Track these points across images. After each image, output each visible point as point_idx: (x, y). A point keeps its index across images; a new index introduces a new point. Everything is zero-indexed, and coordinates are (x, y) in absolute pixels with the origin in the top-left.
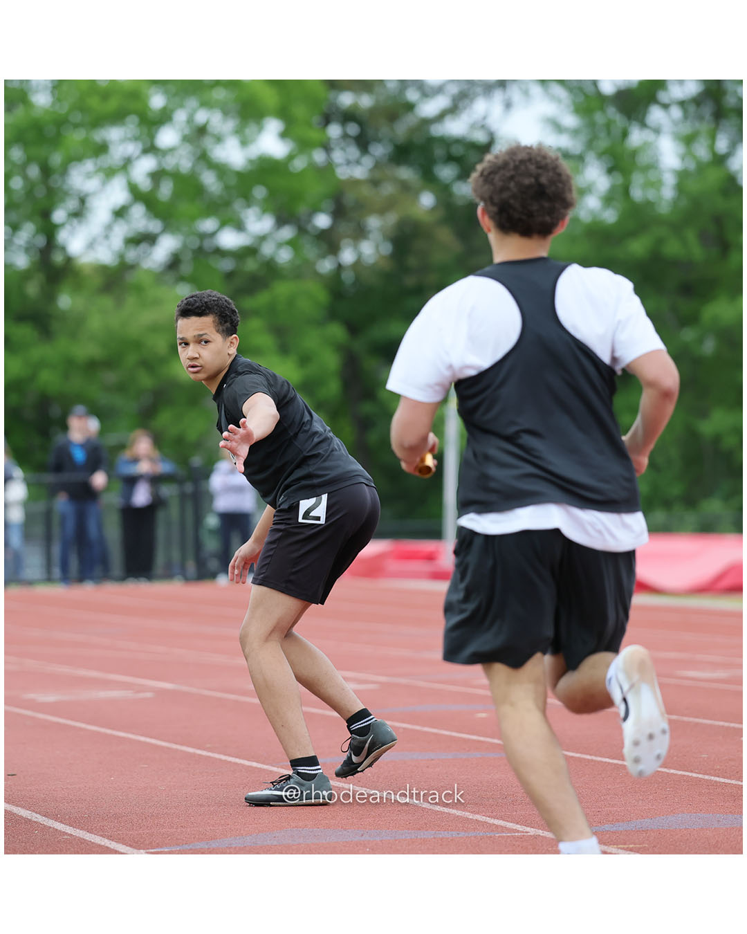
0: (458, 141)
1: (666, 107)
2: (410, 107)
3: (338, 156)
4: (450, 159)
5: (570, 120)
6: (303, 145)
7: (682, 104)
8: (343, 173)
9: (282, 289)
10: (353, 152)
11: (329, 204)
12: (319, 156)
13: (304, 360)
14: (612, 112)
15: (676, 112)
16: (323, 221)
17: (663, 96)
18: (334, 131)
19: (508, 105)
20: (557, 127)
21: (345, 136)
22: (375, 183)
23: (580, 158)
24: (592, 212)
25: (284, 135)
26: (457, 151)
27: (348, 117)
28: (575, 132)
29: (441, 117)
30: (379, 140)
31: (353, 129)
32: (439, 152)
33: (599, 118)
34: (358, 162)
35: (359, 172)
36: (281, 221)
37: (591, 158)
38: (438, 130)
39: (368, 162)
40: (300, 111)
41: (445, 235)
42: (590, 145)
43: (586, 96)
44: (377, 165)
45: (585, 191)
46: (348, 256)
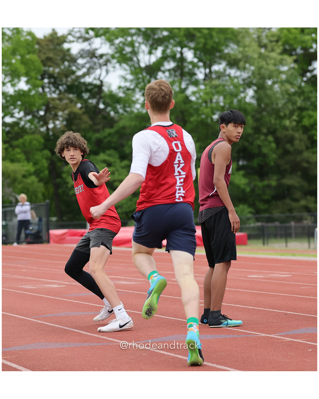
0: (90, 84)
1: (164, 72)
2: (73, 72)
3: (47, 90)
4: (87, 91)
5: (130, 77)
6: (35, 86)
7: (169, 70)
8: (49, 96)
9: (27, 138)
10: (53, 89)
11: (44, 108)
12: (40, 90)
13: (35, 164)
14: (145, 74)
15: (167, 74)
16: (42, 113)
17: (162, 69)
18: (46, 81)
19: (107, 72)
20: (126, 80)
21: (49, 83)
22: (60, 99)
23: (133, 90)
24: (138, 109)
25: (27, 82)
26: (90, 87)
27: (51, 76)
28: (131, 81)
29: (84, 75)
30: (62, 85)
31: (52, 80)
32: (83, 89)
33: (140, 76)
34: (54, 92)
35: (55, 96)
36: (26, 114)
37: (137, 90)
38: (82, 80)
39: (57, 92)
40: (33, 74)
41: (86, 118)
42: (137, 86)
43: (135, 68)
44: (60, 93)
45: (135, 102)
46: (51, 126)
